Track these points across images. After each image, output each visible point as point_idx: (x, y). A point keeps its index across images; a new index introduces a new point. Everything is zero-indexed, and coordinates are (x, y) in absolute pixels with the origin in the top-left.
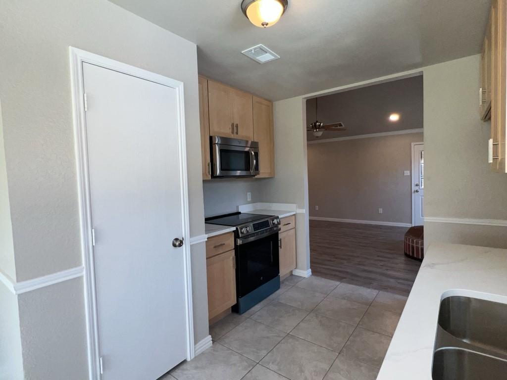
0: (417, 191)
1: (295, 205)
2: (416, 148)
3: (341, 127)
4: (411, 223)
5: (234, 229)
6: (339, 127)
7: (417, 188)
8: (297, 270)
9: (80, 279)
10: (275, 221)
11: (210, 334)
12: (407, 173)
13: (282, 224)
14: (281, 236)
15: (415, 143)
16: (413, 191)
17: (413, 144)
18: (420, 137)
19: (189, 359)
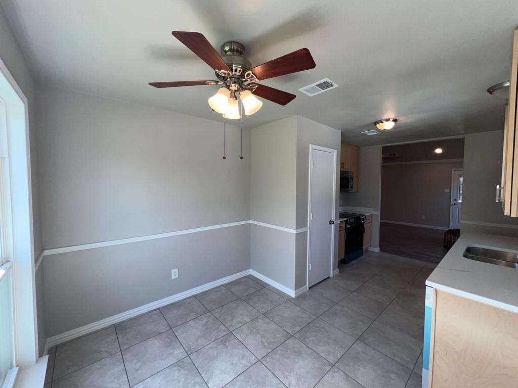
0: (455, 204)
1: (372, 209)
2: (455, 172)
3: (394, 156)
4: (449, 227)
5: (346, 219)
6: (393, 156)
7: (455, 202)
8: (371, 248)
9: (307, 232)
10: (364, 217)
11: (338, 268)
12: (447, 191)
13: (367, 219)
14: (365, 226)
15: (455, 169)
16: (451, 203)
17: (453, 170)
18: (461, 165)
19: (331, 276)
